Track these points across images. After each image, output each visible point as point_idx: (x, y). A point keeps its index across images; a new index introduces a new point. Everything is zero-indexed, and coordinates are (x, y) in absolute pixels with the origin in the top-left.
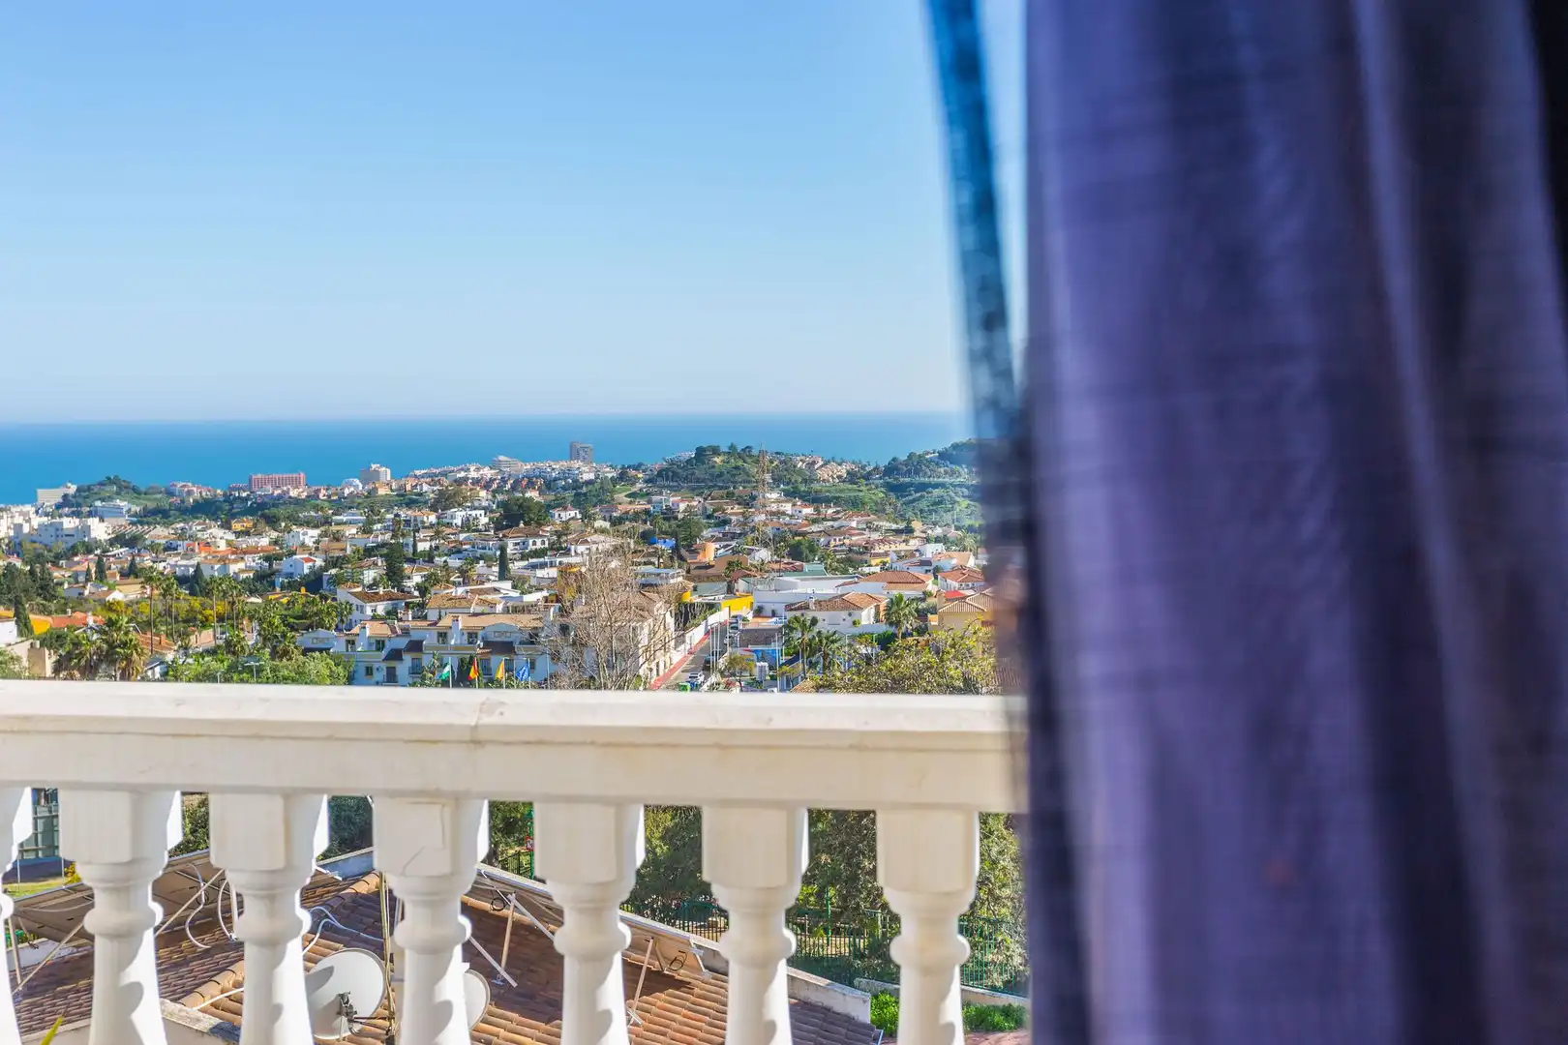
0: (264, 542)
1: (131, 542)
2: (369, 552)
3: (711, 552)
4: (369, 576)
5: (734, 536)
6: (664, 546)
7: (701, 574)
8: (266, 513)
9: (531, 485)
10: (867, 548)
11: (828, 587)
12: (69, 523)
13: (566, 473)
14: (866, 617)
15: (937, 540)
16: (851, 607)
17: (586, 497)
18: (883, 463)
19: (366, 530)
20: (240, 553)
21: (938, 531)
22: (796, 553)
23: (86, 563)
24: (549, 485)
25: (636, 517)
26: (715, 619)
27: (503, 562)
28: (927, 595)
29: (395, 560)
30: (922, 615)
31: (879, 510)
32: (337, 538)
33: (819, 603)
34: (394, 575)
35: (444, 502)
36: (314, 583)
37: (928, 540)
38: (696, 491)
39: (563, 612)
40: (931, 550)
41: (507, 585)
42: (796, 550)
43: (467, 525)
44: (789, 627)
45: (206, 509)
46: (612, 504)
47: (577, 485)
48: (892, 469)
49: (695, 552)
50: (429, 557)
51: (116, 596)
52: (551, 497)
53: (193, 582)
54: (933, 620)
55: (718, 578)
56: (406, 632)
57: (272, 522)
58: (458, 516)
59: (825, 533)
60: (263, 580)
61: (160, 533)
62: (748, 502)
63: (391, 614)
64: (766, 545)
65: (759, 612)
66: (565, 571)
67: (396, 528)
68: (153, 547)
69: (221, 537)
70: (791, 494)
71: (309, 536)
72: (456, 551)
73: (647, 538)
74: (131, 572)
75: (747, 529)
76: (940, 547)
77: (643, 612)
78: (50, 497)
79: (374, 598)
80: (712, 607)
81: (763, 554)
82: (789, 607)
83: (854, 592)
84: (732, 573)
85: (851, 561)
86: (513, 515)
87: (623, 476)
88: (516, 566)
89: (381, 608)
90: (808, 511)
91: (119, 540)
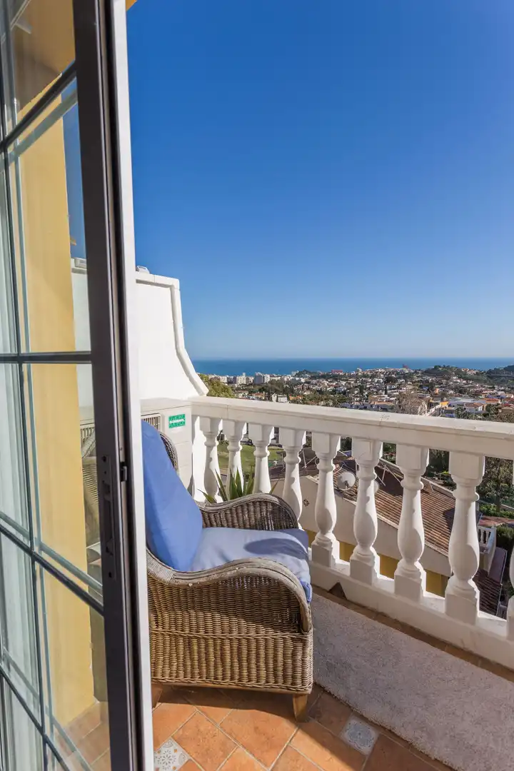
0: (334, 384)
1: (308, 383)
2: (356, 387)
3: (437, 391)
4: (356, 392)
5: (444, 387)
6: (425, 389)
7: (435, 396)
8: (336, 378)
9: (393, 373)
10: (481, 391)
11: (470, 401)
12: (297, 379)
13: (401, 371)
14: (480, 409)
15: (502, 390)
16: (476, 406)
17: (407, 377)
18: (487, 370)
19: (356, 382)
20: (330, 386)
21: (503, 388)
22: (460, 392)
23: (300, 387)
24: (398, 374)
25: (418, 382)
26: (437, 407)
27: (386, 391)
28: (498, 404)
29: (362, 389)
30: (497, 409)
31: (485, 382)
32: (350, 384)
33: (466, 405)
34: (361, 392)
35: (373, 377)
36: (344, 393)
37: (499, 390)
38: (434, 376)
39: (399, 402)
40: (500, 393)
41: (386, 396)
42: (461, 391)
43: (378, 382)
44: (458, 409)
45: (324, 377)
46: (412, 378)
47: (404, 374)
48: (490, 372)
49: (433, 391)
50: (369, 388)
51: (305, 393)
52: (397, 376)
53: (320, 392)
54: (500, 411)
55: (439, 397)
56: (363, 404)
57: (336, 380)
58: (376, 380)
59: (469, 387)
60: (334, 392)
61: (314, 381)
62: (448, 379)
63: (360, 401)
64: (452, 390)
65: (449, 406)
66: (400, 393)
67: (362, 382)
68: (313, 384)
69: (326, 383)
70: (459, 378)
71: (344, 383)
72: (375, 388)
73: (421, 386)
74: (308, 389)
75: (447, 386)
76: (503, 392)
77: (420, 404)
78: (294, 373)
79: (357, 397)
80: (437, 404)
81: (452, 392)
82: (458, 405)
83: (476, 402)
84: (442, 396)
85: (476, 395)
86: (389, 380)
87: (416, 372)
88: (389, 392)
89: (358, 399)
90: (465, 382)
91: (306, 382)
